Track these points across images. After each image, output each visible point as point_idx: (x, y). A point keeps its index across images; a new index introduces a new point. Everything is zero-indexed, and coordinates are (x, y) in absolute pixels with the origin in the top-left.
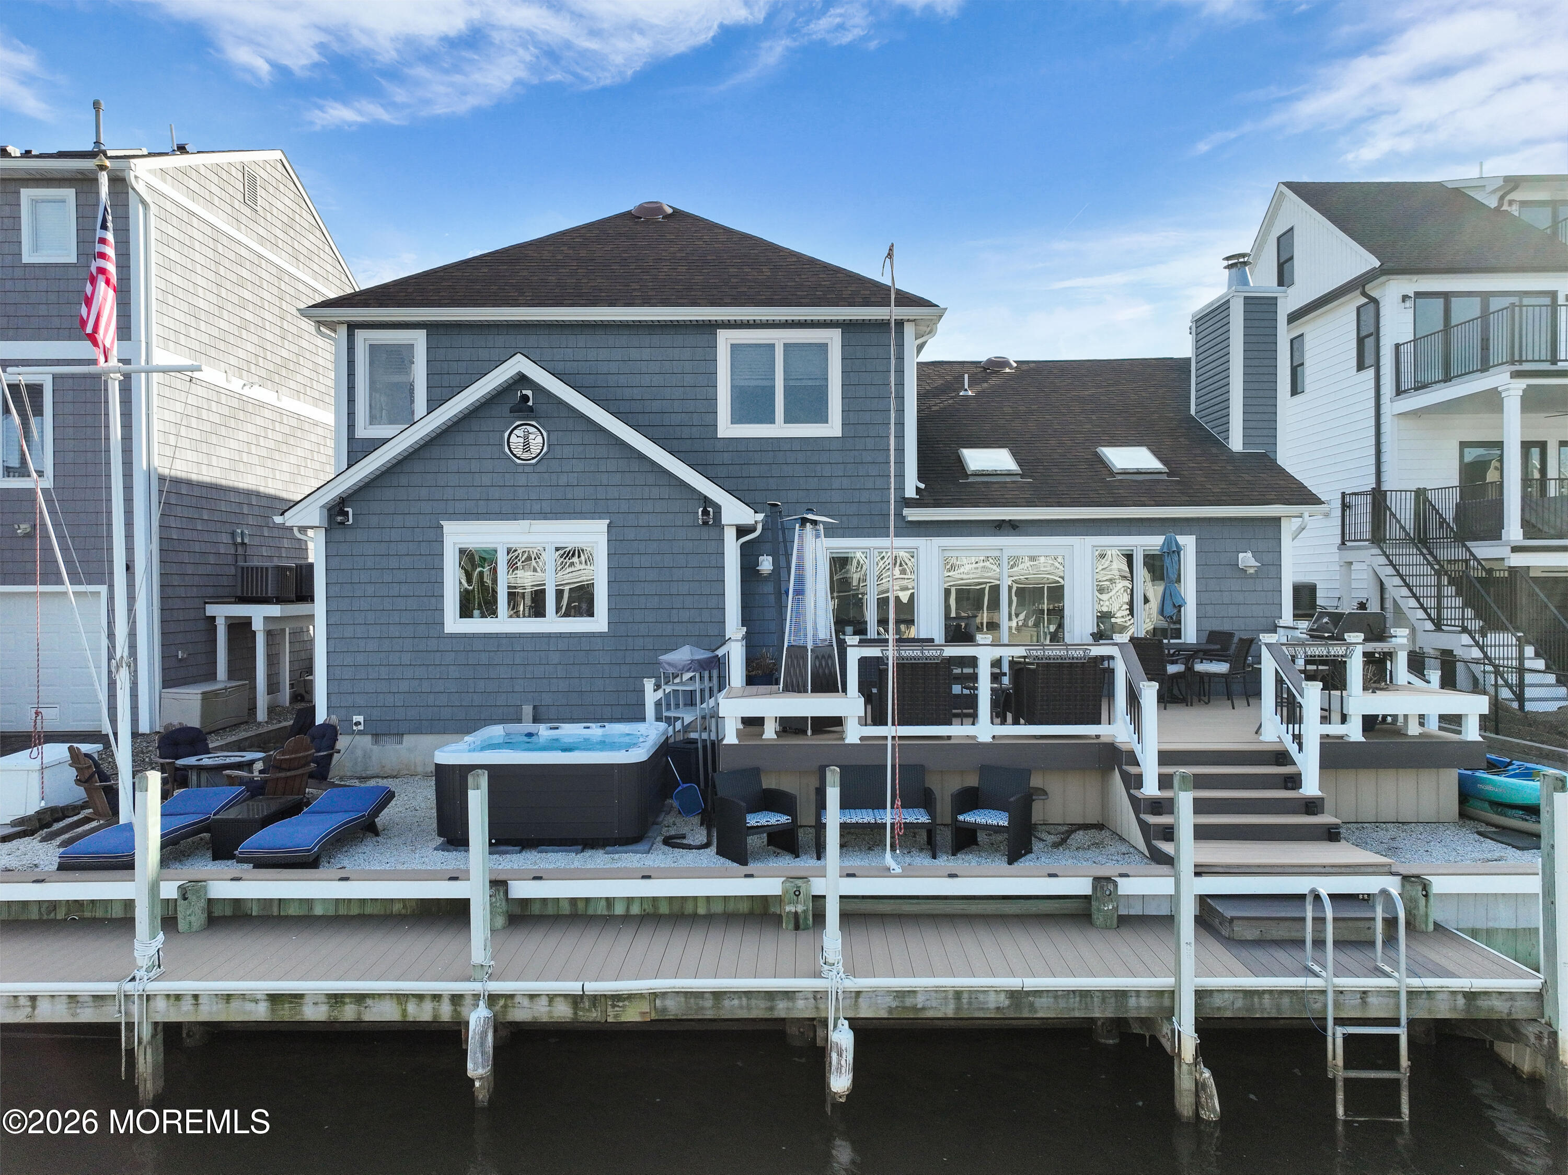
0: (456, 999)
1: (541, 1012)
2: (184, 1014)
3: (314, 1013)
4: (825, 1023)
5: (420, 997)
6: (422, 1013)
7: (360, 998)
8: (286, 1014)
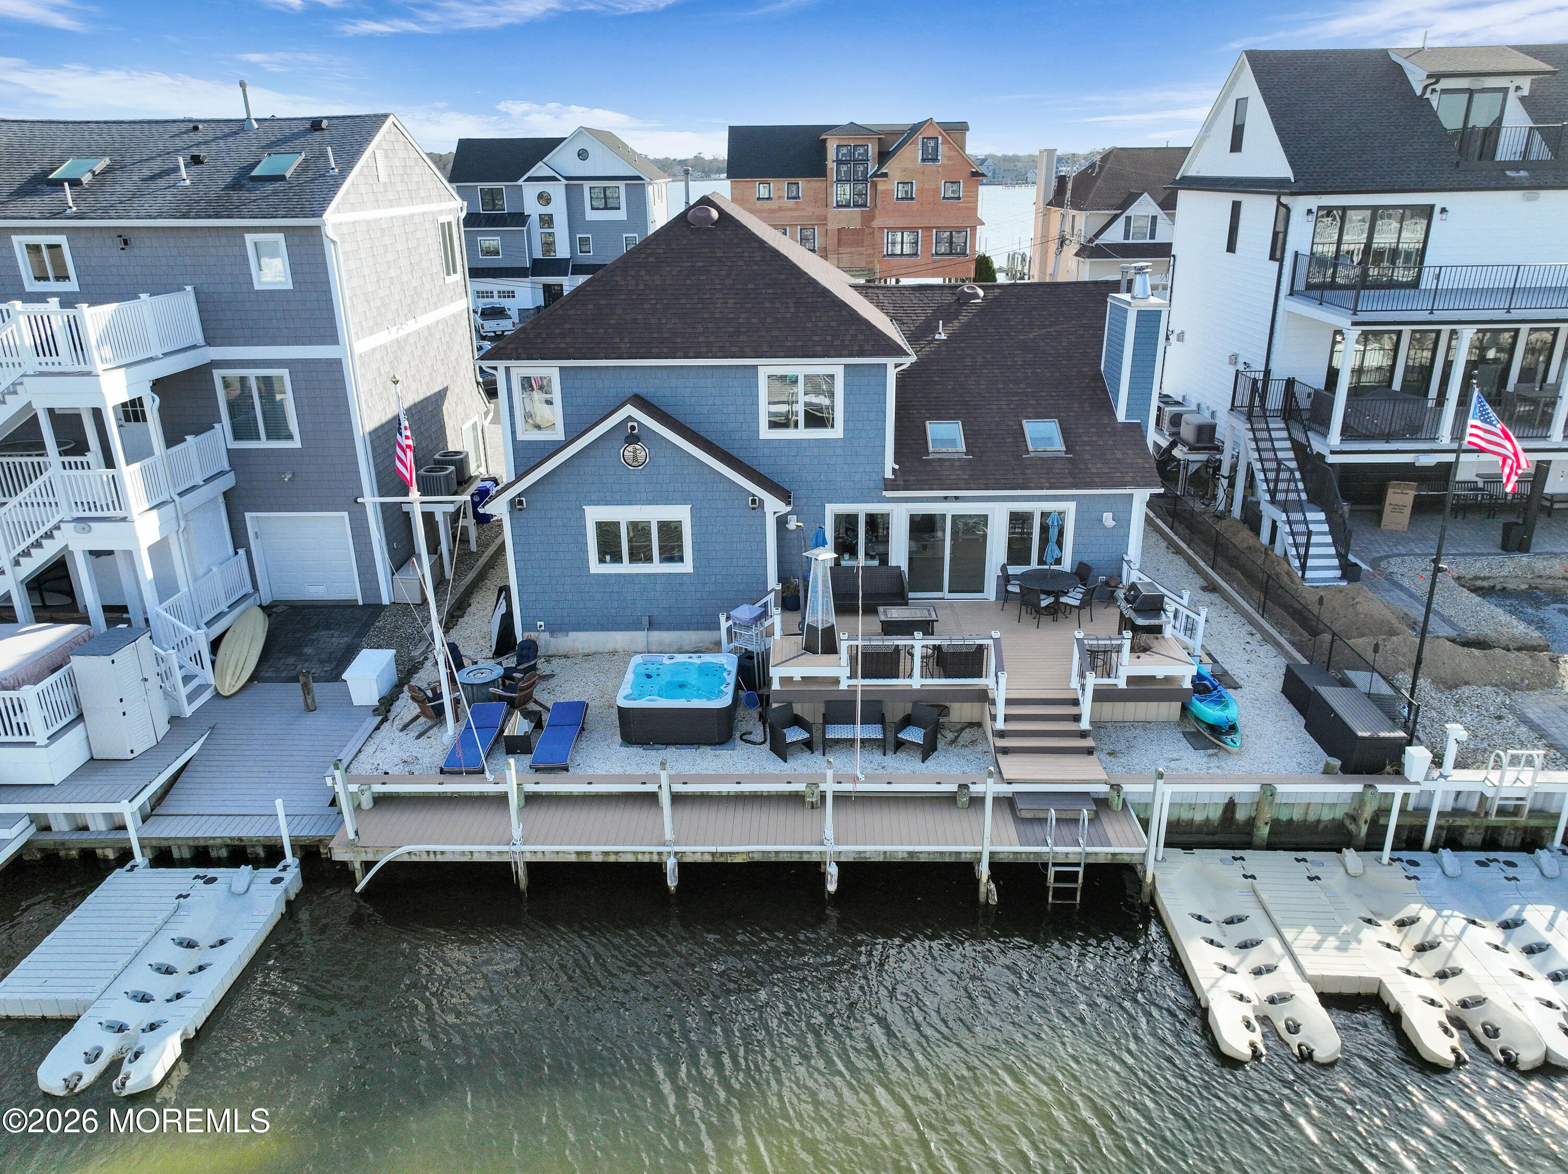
0: (660, 854)
1: (698, 859)
2: (539, 858)
3: (595, 858)
4: (825, 863)
5: (644, 853)
6: (646, 859)
7: (617, 853)
8: (584, 859)
